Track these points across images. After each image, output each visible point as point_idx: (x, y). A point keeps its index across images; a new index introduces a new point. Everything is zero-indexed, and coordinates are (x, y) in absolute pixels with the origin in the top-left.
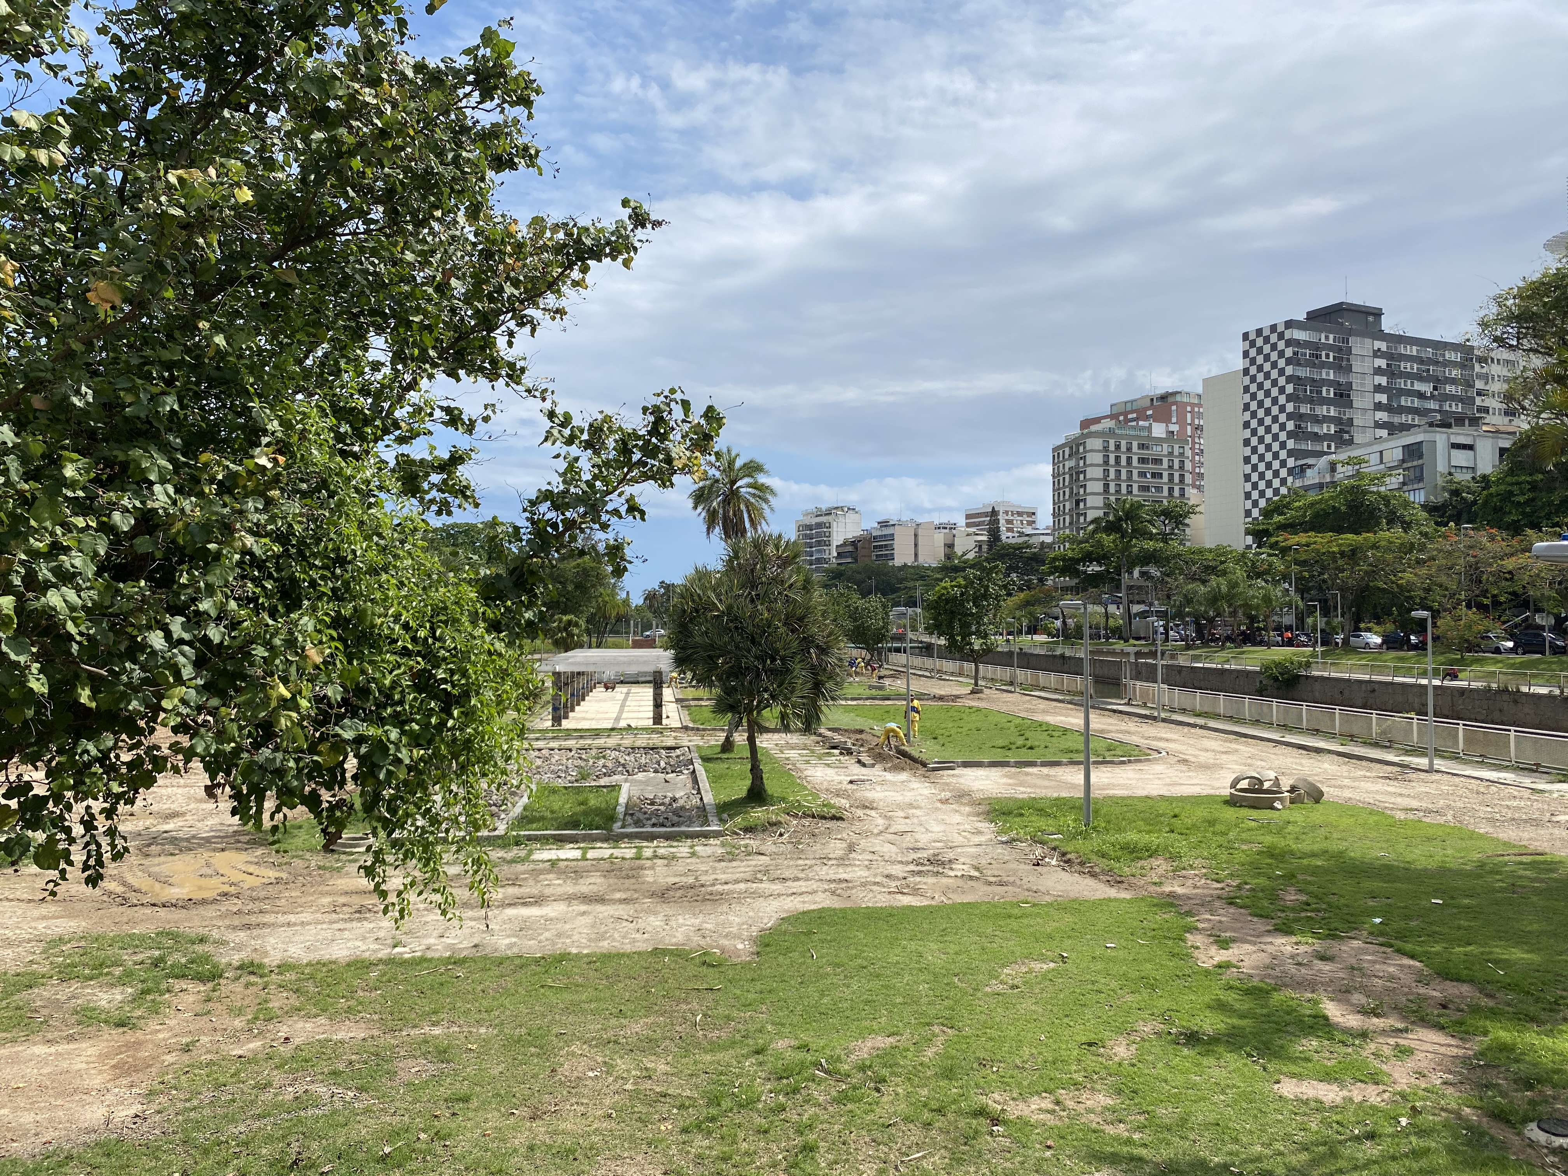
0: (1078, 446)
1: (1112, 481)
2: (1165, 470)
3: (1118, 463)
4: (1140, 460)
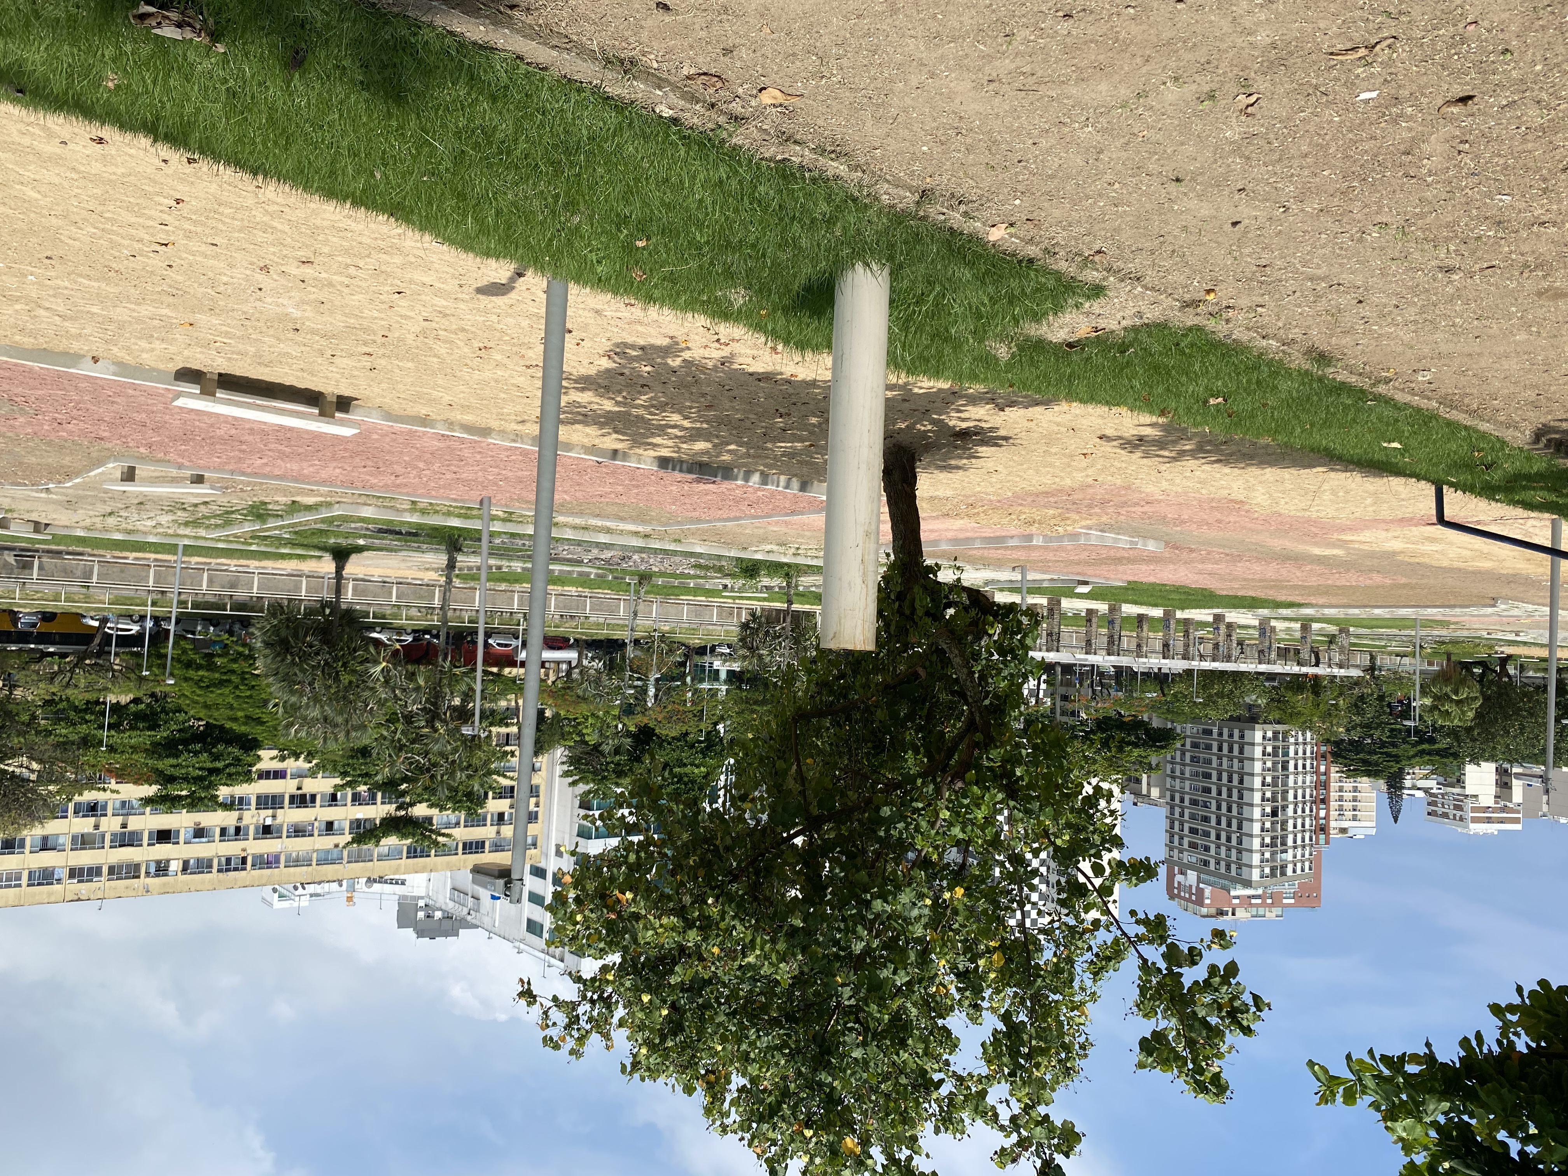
1: (1235, 832)
2: (1187, 836)
3: (1229, 849)
4: (1207, 849)
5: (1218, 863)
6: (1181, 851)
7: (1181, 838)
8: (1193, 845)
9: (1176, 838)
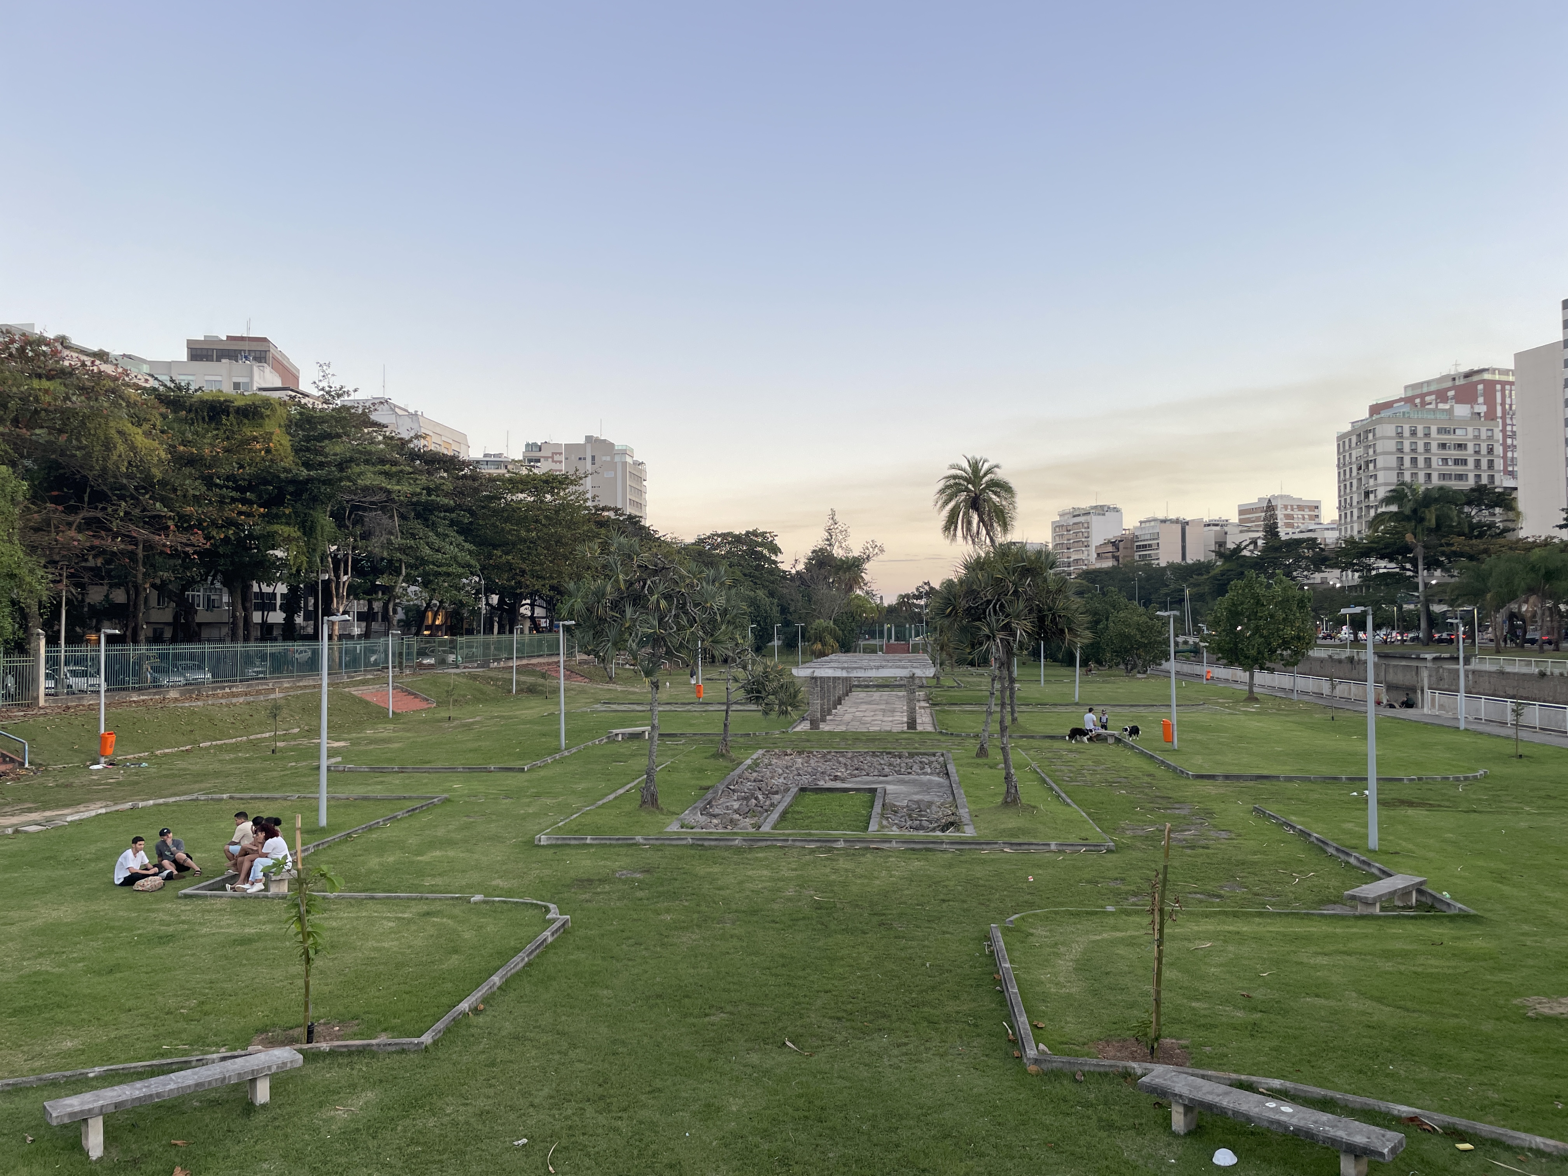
0: (1367, 432)
1: (1407, 469)
2: (1470, 456)
3: (1414, 450)
4: (1441, 446)
5: (1427, 435)
6: (1477, 437)
7: (1477, 452)
8: (1460, 446)
9: (1484, 451)
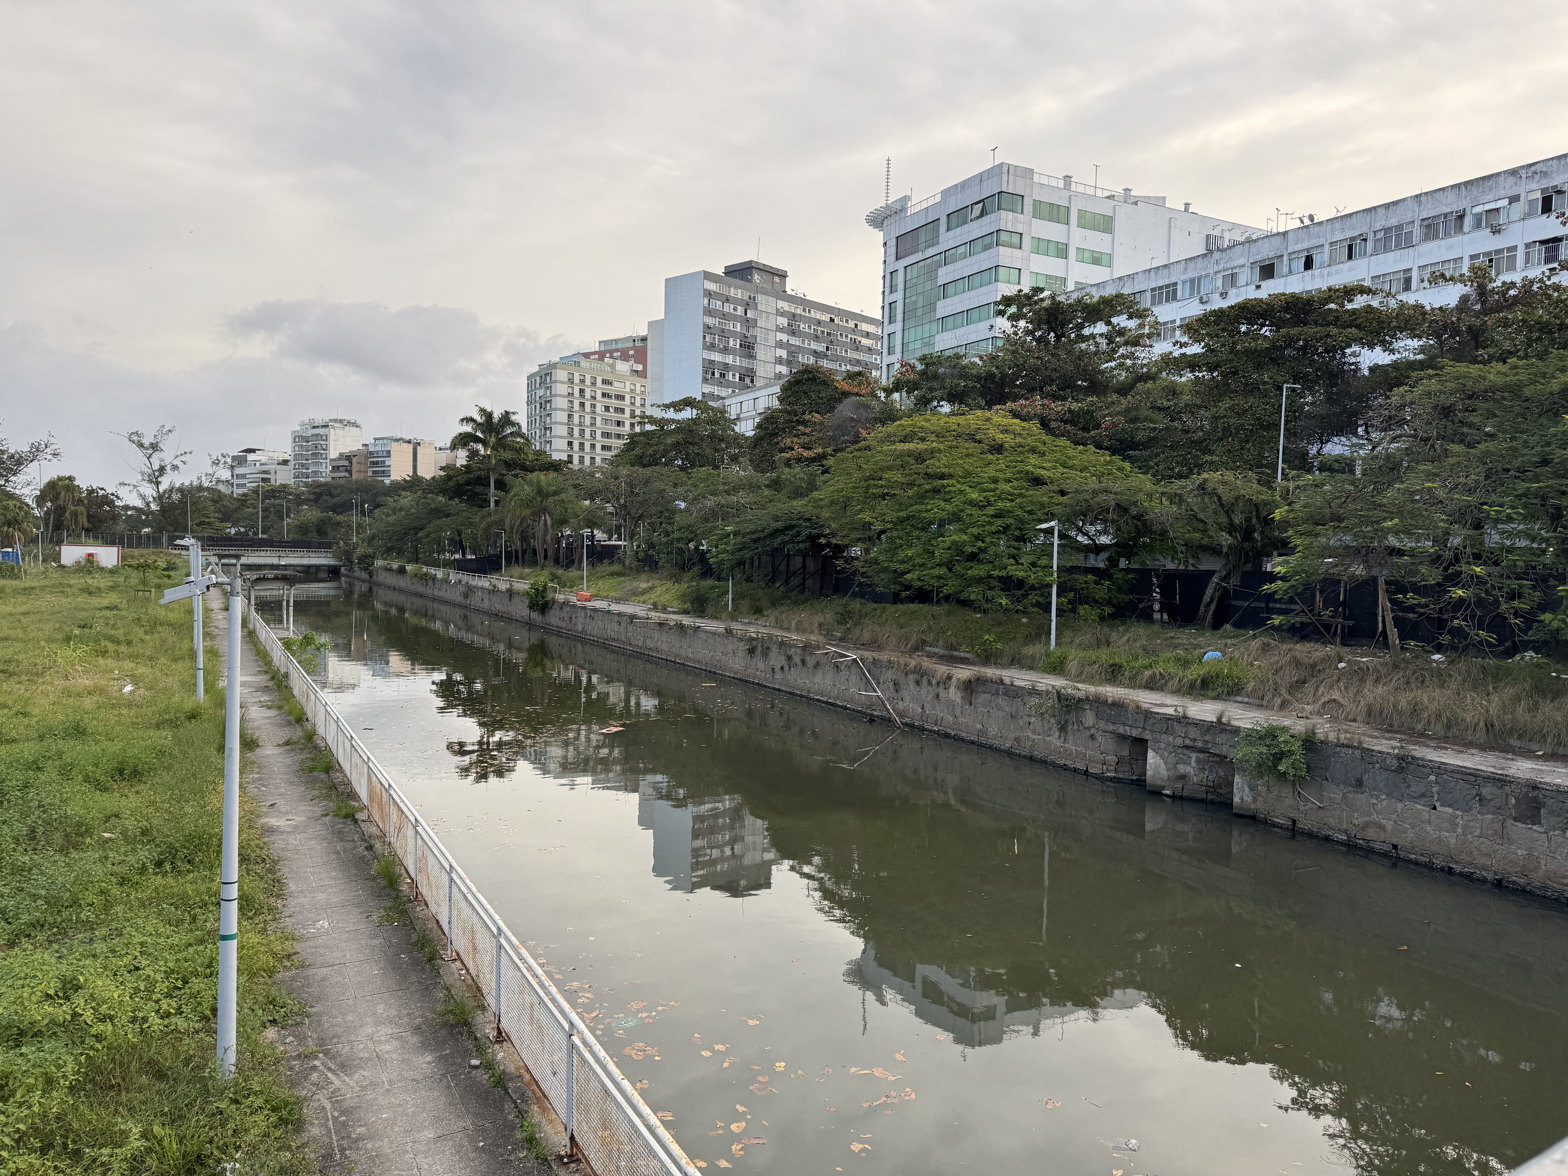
0: (546, 375)
1: (576, 412)
2: (627, 406)
3: (582, 396)
4: (604, 395)
5: (594, 384)
6: (632, 391)
7: (633, 404)
8: (621, 398)
9: (638, 403)
